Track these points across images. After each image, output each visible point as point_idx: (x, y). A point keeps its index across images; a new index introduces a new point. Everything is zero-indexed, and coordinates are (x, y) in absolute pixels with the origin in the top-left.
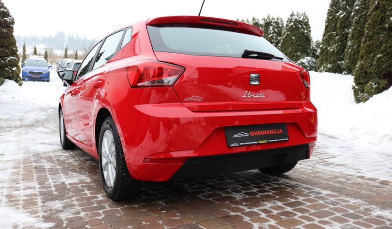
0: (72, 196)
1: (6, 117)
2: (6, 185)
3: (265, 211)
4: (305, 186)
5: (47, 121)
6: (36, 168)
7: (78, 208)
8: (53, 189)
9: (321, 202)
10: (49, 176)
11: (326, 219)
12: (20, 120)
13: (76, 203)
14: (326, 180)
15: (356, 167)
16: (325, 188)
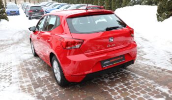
0: (44, 85)
1: (6, 39)
2: (18, 80)
3: (117, 89)
4: (132, 73)
5: (24, 39)
6: (26, 69)
7: (48, 91)
8: (36, 81)
9: (138, 82)
10: (33, 74)
11: (138, 92)
12: (12, 40)
13: (46, 88)
14: (141, 69)
15: (154, 61)
16: (140, 74)
